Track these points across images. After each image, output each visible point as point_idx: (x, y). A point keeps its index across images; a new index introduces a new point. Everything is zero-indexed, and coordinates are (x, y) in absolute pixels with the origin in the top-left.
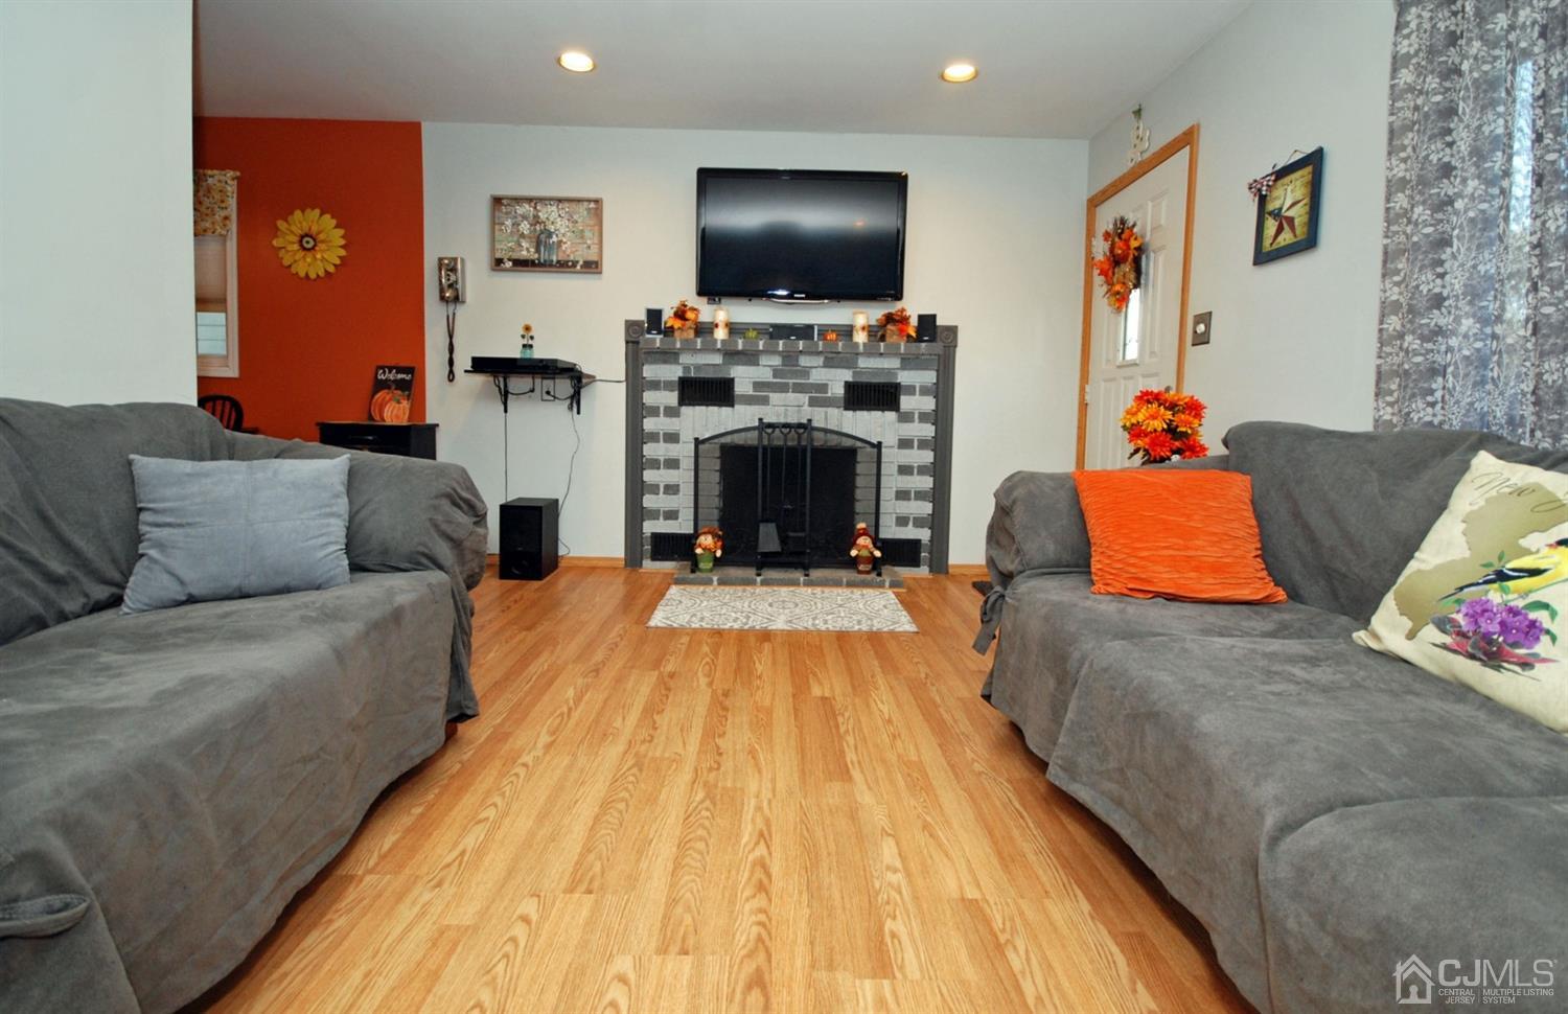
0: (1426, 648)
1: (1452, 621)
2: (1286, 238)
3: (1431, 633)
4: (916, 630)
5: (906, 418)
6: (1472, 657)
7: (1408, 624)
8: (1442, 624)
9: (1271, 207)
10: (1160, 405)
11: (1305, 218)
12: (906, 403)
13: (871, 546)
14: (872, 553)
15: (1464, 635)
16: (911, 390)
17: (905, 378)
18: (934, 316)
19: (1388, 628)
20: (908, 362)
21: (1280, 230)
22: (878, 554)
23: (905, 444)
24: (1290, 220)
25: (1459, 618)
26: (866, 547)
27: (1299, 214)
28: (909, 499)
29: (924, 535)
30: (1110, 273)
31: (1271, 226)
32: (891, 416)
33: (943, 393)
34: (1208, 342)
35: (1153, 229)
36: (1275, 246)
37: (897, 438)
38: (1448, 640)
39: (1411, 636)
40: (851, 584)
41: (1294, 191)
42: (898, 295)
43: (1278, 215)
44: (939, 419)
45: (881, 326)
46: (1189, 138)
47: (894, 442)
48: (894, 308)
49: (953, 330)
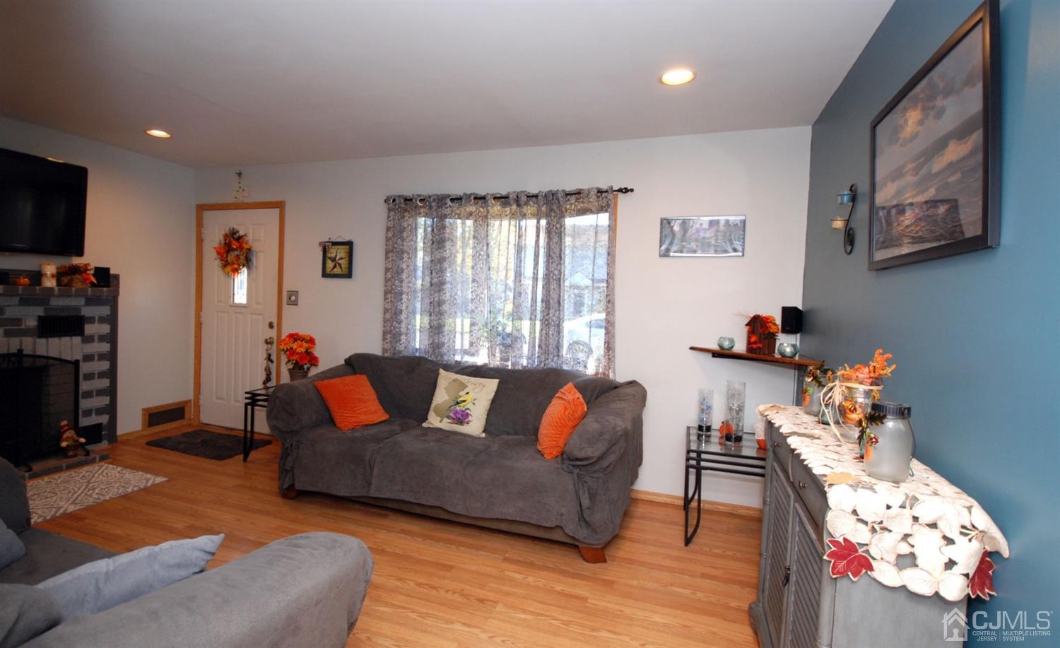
0: (446, 425)
1: (451, 416)
2: (337, 271)
3: (446, 420)
4: (166, 479)
5: (88, 340)
6: (457, 424)
7: (438, 419)
8: (448, 417)
9: (329, 255)
10: (302, 341)
11: (347, 266)
12: (89, 329)
13: (75, 436)
14: (77, 441)
15: (453, 419)
16: (91, 320)
17: (87, 311)
18: (108, 269)
19: (434, 421)
20: (90, 302)
21: (335, 267)
22: (83, 440)
23: (88, 358)
24: (340, 265)
25: (452, 415)
26: (72, 438)
27: (344, 263)
28: (92, 396)
29: (104, 419)
30: (225, 255)
31: (330, 264)
32: (77, 340)
33: (112, 320)
34: (297, 305)
35: (253, 240)
36: (332, 272)
37: (82, 354)
38: (450, 421)
39: (441, 421)
40: (69, 467)
41: (340, 253)
42: (80, 253)
43: (333, 260)
44: (112, 338)
45: (66, 275)
46: (280, 205)
47: (80, 357)
48: (76, 261)
49: (117, 277)
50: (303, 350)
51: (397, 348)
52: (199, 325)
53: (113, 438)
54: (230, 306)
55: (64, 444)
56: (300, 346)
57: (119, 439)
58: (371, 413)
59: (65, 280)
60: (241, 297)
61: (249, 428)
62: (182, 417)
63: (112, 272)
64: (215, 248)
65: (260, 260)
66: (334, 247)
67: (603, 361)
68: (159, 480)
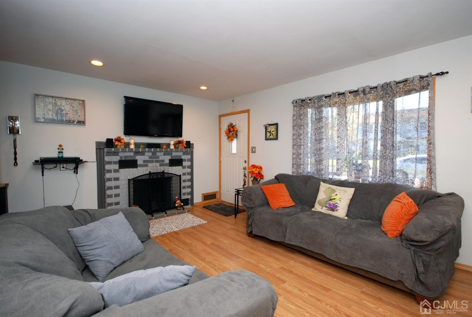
0: (324, 210)
2: (272, 137)
3: (324, 208)
4: (207, 222)
5: (184, 167)
6: (331, 210)
7: (321, 207)
8: (326, 207)
9: (268, 130)
11: (276, 134)
12: (185, 164)
13: (180, 202)
14: (181, 204)
15: (329, 208)
16: (185, 160)
17: (183, 157)
18: (190, 141)
19: (318, 208)
20: (184, 154)
21: (270, 135)
22: (182, 204)
23: (184, 174)
24: (273, 134)
25: (327, 205)
26: (179, 203)
27: (274, 133)
28: (185, 188)
29: (189, 197)
30: (228, 134)
31: (268, 134)
32: (181, 167)
33: (191, 160)
34: (255, 153)
35: (238, 127)
36: (269, 138)
37: (182, 173)
38: (327, 209)
39: (322, 209)
41: (272, 129)
42: (181, 136)
43: (270, 132)
44: (191, 167)
45: (177, 144)
46: (248, 111)
47: (181, 174)
48: (180, 139)
49: (193, 144)
50: (257, 172)
51: (299, 171)
52: (220, 162)
53: (192, 204)
54: (231, 154)
55: (176, 205)
56: (256, 170)
57: (194, 204)
58: (286, 202)
59: (177, 146)
60: (234, 151)
61: (236, 204)
62: (215, 197)
63: (191, 143)
64: (225, 131)
65: (240, 135)
66: (270, 126)
67: (426, 180)
68: (205, 222)
